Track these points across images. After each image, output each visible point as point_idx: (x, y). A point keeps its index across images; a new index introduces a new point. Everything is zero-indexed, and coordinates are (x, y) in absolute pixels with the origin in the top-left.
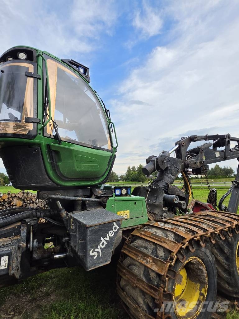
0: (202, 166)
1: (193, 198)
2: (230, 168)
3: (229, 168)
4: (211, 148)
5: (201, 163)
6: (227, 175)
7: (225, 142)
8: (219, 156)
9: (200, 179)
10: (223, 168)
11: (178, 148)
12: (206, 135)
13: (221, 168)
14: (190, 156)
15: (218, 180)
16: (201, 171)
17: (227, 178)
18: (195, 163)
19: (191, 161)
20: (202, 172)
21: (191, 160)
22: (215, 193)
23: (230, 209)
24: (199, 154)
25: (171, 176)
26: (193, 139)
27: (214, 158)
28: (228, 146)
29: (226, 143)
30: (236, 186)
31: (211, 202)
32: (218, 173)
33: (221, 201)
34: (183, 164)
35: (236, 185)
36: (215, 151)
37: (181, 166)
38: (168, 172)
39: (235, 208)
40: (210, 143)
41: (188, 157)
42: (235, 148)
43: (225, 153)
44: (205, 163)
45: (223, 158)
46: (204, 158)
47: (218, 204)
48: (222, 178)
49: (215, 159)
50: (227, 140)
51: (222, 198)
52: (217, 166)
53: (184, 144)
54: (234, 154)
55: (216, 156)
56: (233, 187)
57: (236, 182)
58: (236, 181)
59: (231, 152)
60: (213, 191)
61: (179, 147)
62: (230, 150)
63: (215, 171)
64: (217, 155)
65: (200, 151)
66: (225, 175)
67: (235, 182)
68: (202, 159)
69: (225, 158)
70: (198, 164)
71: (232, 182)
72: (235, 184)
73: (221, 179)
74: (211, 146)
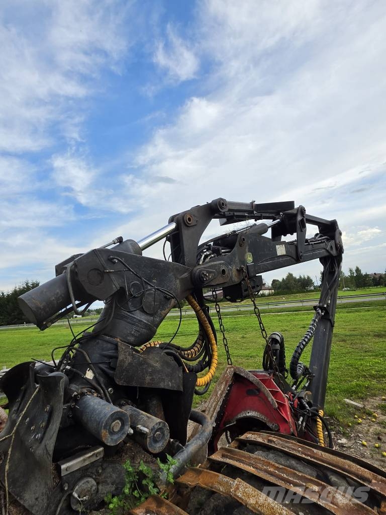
0: (244, 280)
1: (229, 360)
2: (308, 277)
3: (306, 277)
4: (268, 234)
5: (240, 271)
6: (305, 288)
7: (295, 224)
8: (284, 253)
9: (267, 296)
10: (298, 277)
11: (173, 230)
12: (252, 203)
13: (295, 278)
14: (210, 255)
15: (292, 297)
16: (243, 291)
17: (304, 292)
18: (224, 271)
19: (212, 265)
20: (245, 293)
21: (212, 263)
22: (278, 346)
23: (315, 367)
24: (235, 248)
25: (139, 316)
26: (216, 210)
27: (272, 259)
28: (302, 231)
29: (298, 225)
30: (322, 316)
31: (271, 368)
32: (292, 286)
33: (294, 357)
34: (186, 275)
35: (323, 314)
36: (274, 242)
37: (178, 281)
38: (130, 304)
39: (324, 363)
40: (264, 225)
41: (206, 257)
42: (315, 238)
43: (297, 247)
44: (251, 270)
45: (293, 258)
46: (249, 259)
47: (288, 365)
48: (297, 293)
49: (276, 260)
50: (299, 218)
51: (296, 351)
52: (290, 275)
53: (189, 219)
54: (313, 250)
55: (278, 254)
56: (317, 320)
57: (322, 308)
58: (321, 304)
59: (309, 244)
60: (274, 341)
61: (178, 228)
62: (307, 241)
63: (287, 284)
64: (281, 250)
65: (238, 240)
66: (301, 288)
67: (320, 307)
68: (243, 262)
69: (298, 259)
70: (234, 273)
71: (315, 308)
72: (320, 311)
73: (297, 295)
74: (266, 231)
